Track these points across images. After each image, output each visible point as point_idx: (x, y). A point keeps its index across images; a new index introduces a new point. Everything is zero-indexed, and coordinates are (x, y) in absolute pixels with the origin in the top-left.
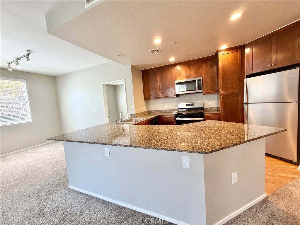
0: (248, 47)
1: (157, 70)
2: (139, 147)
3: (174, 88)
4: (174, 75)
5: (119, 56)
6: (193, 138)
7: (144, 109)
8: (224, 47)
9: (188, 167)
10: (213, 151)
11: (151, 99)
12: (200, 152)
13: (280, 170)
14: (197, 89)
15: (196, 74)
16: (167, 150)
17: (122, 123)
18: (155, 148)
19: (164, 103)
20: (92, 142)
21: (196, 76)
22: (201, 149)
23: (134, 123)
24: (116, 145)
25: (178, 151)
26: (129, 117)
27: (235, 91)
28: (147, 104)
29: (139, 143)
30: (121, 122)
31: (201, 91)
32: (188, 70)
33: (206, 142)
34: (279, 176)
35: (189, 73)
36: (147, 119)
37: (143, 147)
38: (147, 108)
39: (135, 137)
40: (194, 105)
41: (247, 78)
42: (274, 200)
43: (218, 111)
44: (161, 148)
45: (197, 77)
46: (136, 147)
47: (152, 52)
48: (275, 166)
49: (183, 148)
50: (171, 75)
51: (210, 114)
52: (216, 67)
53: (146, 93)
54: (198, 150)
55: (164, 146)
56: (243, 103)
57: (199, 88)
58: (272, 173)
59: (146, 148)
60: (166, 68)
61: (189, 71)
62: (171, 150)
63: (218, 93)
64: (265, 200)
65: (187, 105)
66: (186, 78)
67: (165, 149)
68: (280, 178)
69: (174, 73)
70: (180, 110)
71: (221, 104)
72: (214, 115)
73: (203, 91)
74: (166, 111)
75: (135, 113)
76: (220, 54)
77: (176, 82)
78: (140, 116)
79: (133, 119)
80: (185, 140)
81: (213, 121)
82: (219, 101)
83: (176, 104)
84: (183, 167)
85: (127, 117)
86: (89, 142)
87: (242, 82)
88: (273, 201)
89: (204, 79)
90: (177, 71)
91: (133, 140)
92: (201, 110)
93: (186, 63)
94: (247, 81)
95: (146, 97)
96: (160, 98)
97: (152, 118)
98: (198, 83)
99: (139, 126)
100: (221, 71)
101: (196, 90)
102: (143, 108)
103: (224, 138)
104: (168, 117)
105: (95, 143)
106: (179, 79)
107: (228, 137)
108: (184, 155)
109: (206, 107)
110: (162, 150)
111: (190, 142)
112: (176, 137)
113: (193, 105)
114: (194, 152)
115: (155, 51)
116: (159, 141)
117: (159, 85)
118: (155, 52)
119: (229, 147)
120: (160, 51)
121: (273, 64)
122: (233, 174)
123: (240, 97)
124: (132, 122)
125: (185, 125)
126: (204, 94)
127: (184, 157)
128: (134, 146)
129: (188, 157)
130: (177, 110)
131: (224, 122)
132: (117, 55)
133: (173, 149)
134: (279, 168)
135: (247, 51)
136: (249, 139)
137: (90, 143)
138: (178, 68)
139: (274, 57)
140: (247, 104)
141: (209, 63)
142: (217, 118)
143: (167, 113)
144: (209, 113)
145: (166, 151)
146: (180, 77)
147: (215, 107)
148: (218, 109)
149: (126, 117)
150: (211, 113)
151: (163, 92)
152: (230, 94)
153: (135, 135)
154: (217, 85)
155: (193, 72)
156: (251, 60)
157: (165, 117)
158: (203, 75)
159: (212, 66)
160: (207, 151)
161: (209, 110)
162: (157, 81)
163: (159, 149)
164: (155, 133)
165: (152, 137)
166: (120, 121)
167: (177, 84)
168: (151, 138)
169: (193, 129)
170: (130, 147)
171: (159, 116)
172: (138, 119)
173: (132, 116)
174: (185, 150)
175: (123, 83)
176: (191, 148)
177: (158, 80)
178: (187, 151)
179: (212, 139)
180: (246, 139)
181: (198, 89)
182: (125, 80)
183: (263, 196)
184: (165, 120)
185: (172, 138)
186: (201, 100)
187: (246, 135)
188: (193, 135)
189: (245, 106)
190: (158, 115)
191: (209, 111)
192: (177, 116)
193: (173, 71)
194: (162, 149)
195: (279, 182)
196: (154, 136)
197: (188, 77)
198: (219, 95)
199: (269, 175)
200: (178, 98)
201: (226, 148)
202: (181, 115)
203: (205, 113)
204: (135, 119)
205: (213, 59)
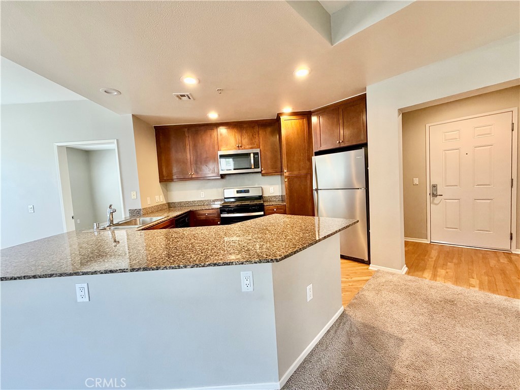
0: (314, 115)
1: (186, 130)
2: (166, 268)
3: (216, 163)
4: (216, 142)
5: (105, 91)
6: (255, 242)
7: (160, 199)
8: (287, 109)
9: (251, 289)
10: (286, 257)
11: (174, 180)
12: (270, 260)
13: (353, 273)
14: (253, 167)
15: (251, 144)
16: (218, 265)
17: (112, 228)
18: (197, 266)
19: (199, 189)
20: (43, 273)
21: (250, 146)
22: (270, 256)
23: (143, 227)
24: (111, 272)
25: (236, 264)
26: (128, 215)
27: (303, 172)
28: (166, 190)
29: (164, 261)
30: (110, 226)
31: (259, 170)
32: (238, 136)
33: (275, 245)
34: (354, 281)
35: (240, 141)
36: (169, 218)
37: (173, 266)
38: (166, 196)
39: (153, 252)
40: (249, 192)
41: (315, 155)
42: (350, 312)
43: (283, 201)
44: (207, 263)
45: (252, 148)
46: (158, 269)
47: (178, 96)
48: (349, 269)
49: (244, 259)
50: (211, 141)
51: (273, 205)
52: (278, 137)
53: (164, 170)
54: (266, 258)
55: (212, 260)
56: (312, 190)
57: (256, 165)
58: (347, 279)
59: (179, 267)
60: (202, 128)
61: (240, 138)
62: (225, 265)
63: (281, 175)
64: (343, 315)
65: (238, 192)
66: (236, 149)
67: (215, 265)
68: (354, 284)
69: (216, 139)
70: (226, 200)
71: (286, 190)
72: (278, 207)
73: (262, 170)
74: (202, 203)
75: (140, 208)
76: (283, 118)
77: (220, 153)
78: (152, 212)
79: (138, 219)
80: (244, 246)
81: (279, 215)
82: (284, 186)
83: (220, 190)
84: (243, 290)
85: (123, 217)
86: (33, 275)
87: (310, 160)
88: (351, 314)
89: (262, 153)
90: (221, 135)
91: (149, 256)
92: (259, 200)
93: (235, 125)
94: (315, 159)
95: (163, 176)
96: (192, 179)
97: (177, 216)
98: (254, 157)
99: (155, 230)
100: (285, 142)
101: (251, 168)
102: (157, 197)
103: (297, 238)
104: (207, 212)
105: (51, 276)
106: (225, 149)
107: (301, 236)
108: (243, 271)
109: (266, 195)
110: (211, 267)
111: (253, 249)
112: (230, 243)
113: (247, 191)
114: (260, 262)
115: (184, 96)
116: (202, 253)
117: (189, 155)
118: (183, 98)
119: (304, 248)
120: (193, 98)
121: (341, 141)
122: (308, 288)
123: (309, 182)
124: (136, 224)
125: (239, 223)
126: (263, 175)
127: (243, 274)
128: (155, 267)
129: (250, 273)
130: (221, 200)
131: (293, 216)
132: (102, 90)
133: (229, 261)
134: (354, 271)
135: (314, 119)
136: (321, 238)
137: (34, 277)
138: (223, 130)
139: (342, 132)
140: (317, 190)
141: (269, 130)
142: (282, 211)
143: (204, 205)
144: (271, 204)
145: (216, 267)
146: (227, 145)
147: (278, 194)
148: (282, 198)
149: (121, 215)
150: (273, 203)
151: (196, 170)
152: (296, 177)
153: (150, 248)
154: (279, 162)
155: (245, 141)
156: (318, 132)
157: (202, 212)
158: (261, 147)
159: (273, 133)
160: (278, 258)
161: (270, 199)
162: (185, 149)
163: (203, 266)
164: (190, 240)
165: (187, 247)
166: (108, 223)
167: (222, 156)
168: (186, 250)
169: (252, 229)
170: (146, 270)
171: (190, 212)
172: (147, 219)
173: (135, 213)
174: (247, 261)
175: (114, 146)
176: (255, 256)
177: (188, 147)
178: (251, 262)
179: (281, 240)
180: (317, 239)
181: (255, 168)
182: (117, 140)
183: (340, 310)
184: (203, 217)
185: (223, 246)
186: (258, 185)
187: (317, 233)
188: (255, 238)
189: (315, 193)
190: (189, 210)
191: (270, 201)
192: (223, 210)
193: (215, 133)
194: (209, 265)
195: (354, 288)
196: (191, 246)
197: (238, 146)
198: (283, 177)
199: (345, 282)
200: (223, 181)
201: (300, 250)
202: (230, 209)
203: (265, 204)
204: (142, 219)
205: (274, 124)
